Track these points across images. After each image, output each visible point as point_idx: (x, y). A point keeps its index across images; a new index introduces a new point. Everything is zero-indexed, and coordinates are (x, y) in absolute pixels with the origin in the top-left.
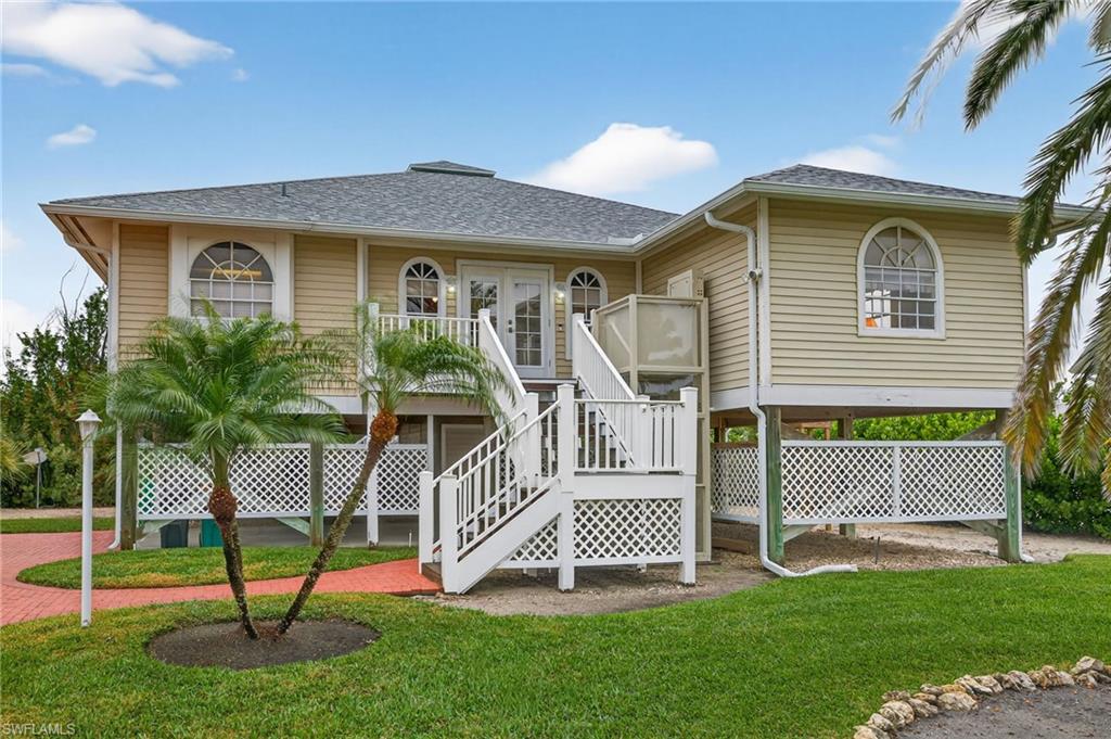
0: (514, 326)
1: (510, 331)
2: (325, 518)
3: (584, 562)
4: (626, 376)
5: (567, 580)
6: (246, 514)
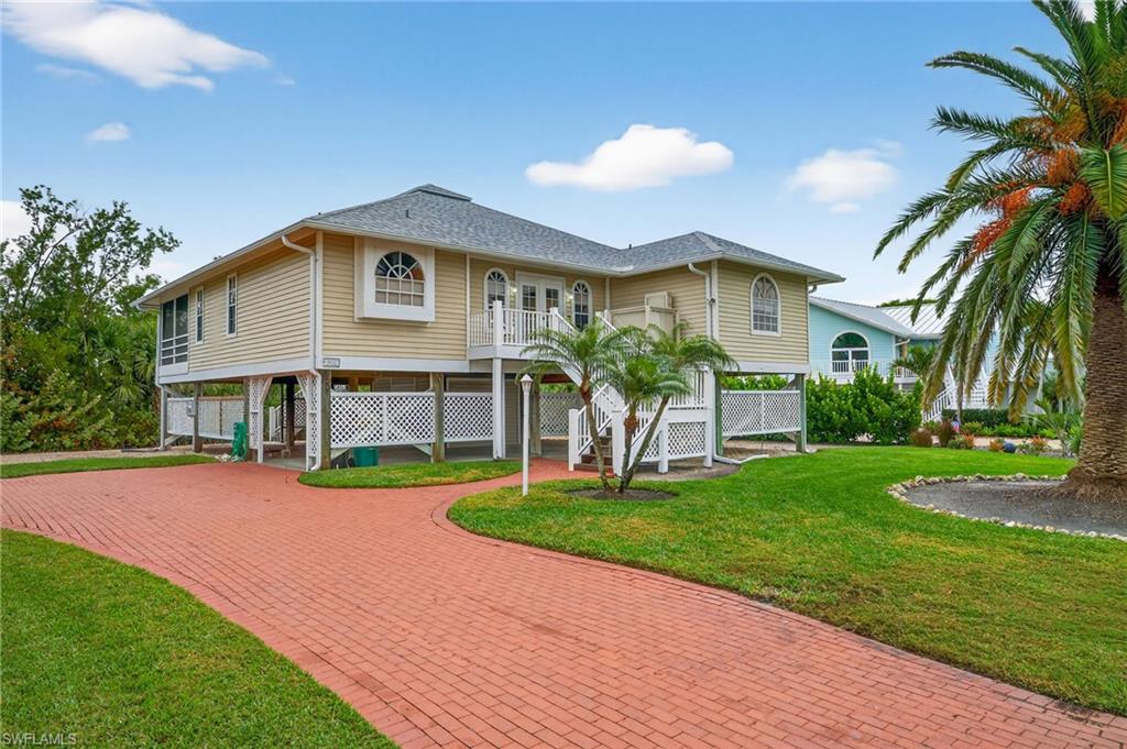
2: (444, 444)
3: (674, 457)
6: (396, 442)
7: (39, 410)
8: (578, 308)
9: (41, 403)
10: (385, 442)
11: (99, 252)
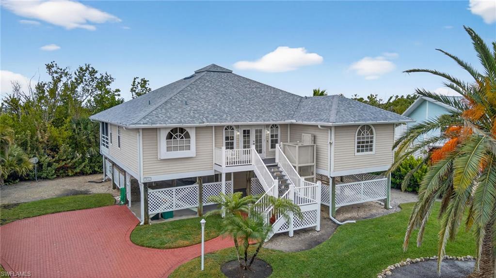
0: (255, 143)
1: (254, 144)
2: (203, 206)
3: (295, 229)
4: (295, 167)
5: (291, 234)
6: (180, 208)
7: (58, 161)
8: (272, 136)
9: (59, 158)
10: (174, 209)
11: (82, 85)
